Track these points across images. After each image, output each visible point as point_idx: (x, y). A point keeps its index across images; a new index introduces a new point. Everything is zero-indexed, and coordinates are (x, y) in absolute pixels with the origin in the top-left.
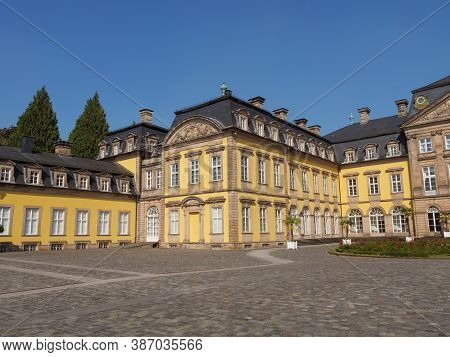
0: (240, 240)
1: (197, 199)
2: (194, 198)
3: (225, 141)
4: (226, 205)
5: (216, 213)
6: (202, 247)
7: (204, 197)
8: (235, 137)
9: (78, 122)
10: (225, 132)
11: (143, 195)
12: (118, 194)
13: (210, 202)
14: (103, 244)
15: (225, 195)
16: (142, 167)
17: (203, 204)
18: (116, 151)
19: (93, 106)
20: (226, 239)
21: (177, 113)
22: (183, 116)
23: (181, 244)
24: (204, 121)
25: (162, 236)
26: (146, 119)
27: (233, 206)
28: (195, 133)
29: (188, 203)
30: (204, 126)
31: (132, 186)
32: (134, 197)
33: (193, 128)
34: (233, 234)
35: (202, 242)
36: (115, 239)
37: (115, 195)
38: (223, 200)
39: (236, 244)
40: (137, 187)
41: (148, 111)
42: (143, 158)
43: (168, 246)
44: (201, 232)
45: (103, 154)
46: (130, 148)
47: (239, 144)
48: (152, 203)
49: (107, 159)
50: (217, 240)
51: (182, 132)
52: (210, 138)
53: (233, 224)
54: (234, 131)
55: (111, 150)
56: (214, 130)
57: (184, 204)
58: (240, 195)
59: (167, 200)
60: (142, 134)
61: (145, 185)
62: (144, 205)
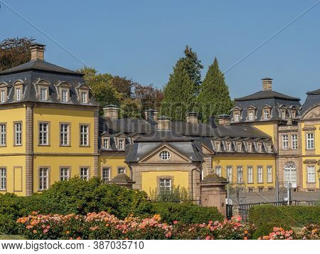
11: (281, 153)
16: (278, 132)
18: (251, 116)
21: (309, 94)
23: (317, 190)
25: (300, 183)
26: (268, 87)
31: (272, 147)
32: (275, 155)
36: (266, 186)
37: (265, 155)
40: (276, 148)
41: (269, 80)
42: (279, 125)
43: (306, 191)
45: (236, 118)
46: (265, 117)
48: (289, 160)
55: (246, 115)
59: (304, 159)
60: (276, 105)
61: (282, 146)
62: (281, 161)
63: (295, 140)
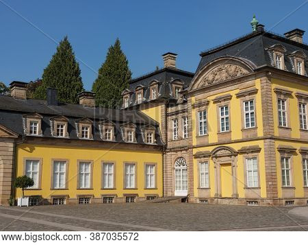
0: (280, 195)
1: (228, 149)
2: (224, 148)
3: (258, 83)
4: (261, 155)
5: (251, 164)
6: (236, 203)
7: (236, 147)
8: (269, 78)
9: (101, 71)
10: (257, 73)
11: (170, 145)
12: (144, 145)
13: (242, 152)
14: (130, 198)
15: (261, 144)
16: (167, 115)
17: (235, 154)
18: (140, 99)
19: (115, 54)
20: (263, 194)
21: (203, 55)
22: (209, 57)
23: (212, 199)
24: (233, 62)
25: (191, 189)
26: (170, 63)
27: (270, 157)
28: (223, 76)
29: (219, 153)
30: (233, 67)
31: (157, 136)
32: (161, 148)
33: (220, 70)
34: (272, 188)
35: (236, 197)
36: (142, 193)
37: (141, 146)
38: (258, 150)
39: (275, 199)
40: (163, 137)
41: (172, 55)
42: (167, 106)
43: (198, 201)
44: (235, 187)
45: (126, 103)
46: (154, 95)
47: (274, 86)
48: (179, 154)
49: (131, 108)
50: (252, 195)
51: (209, 75)
52: (240, 80)
53: (271, 177)
54: (269, 71)
55: (135, 98)
56: (245, 71)
57: (214, 155)
58: (278, 144)
59: (195, 151)
60: (166, 80)
61: (171, 135)
62: (171, 156)
63: (186, 125)
